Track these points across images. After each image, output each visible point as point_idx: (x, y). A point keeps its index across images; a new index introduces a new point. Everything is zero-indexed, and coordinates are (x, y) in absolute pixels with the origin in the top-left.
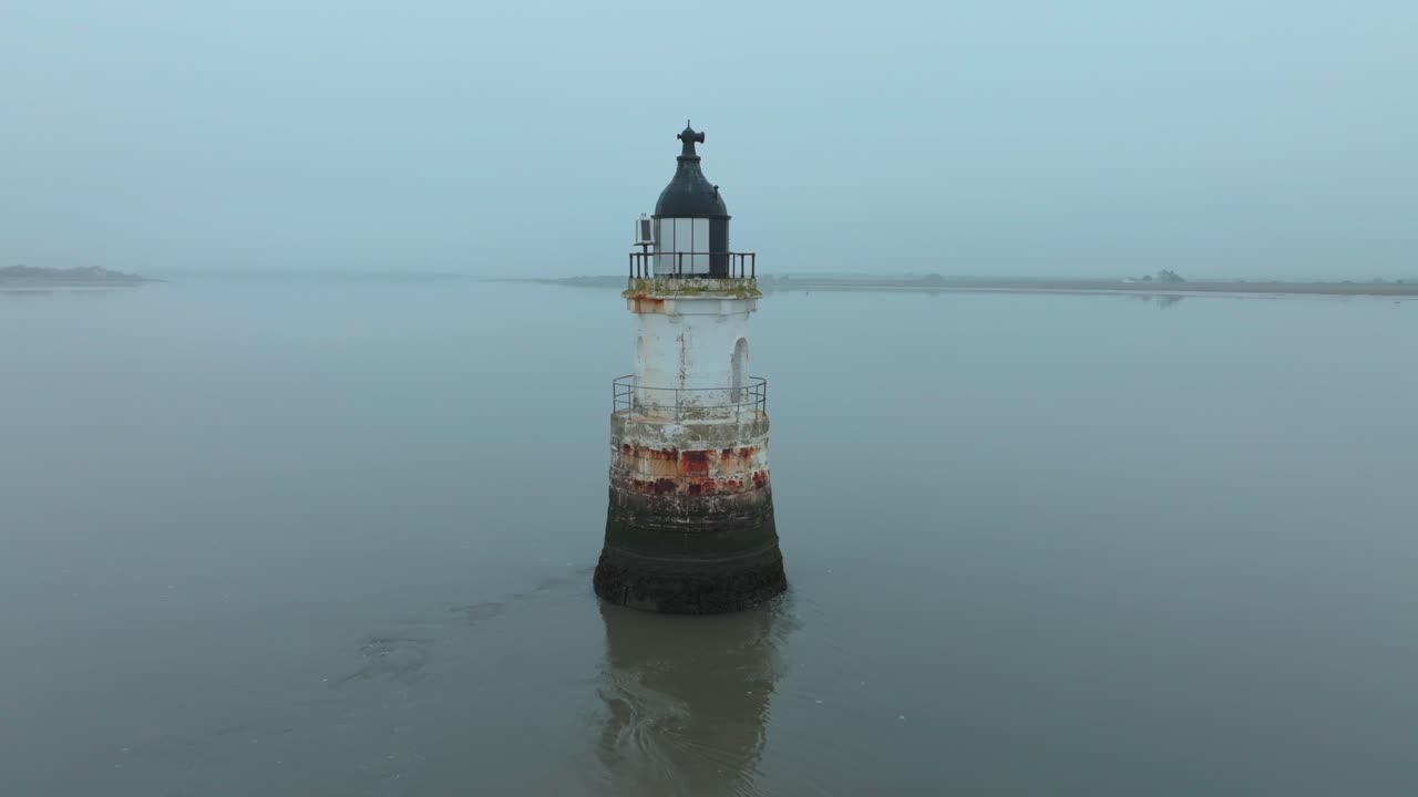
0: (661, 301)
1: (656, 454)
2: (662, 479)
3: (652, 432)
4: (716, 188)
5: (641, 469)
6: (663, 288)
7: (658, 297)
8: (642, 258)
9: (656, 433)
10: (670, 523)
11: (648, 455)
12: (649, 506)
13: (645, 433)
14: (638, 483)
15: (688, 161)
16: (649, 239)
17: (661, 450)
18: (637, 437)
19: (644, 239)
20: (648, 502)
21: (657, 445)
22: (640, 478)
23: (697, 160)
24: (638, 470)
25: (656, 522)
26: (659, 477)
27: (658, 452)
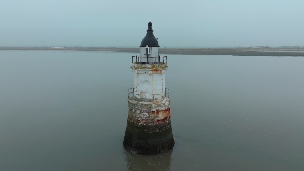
0: (161, 70)
1: (163, 111)
2: (165, 117)
3: (163, 106)
4: (157, 39)
5: (159, 116)
6: (160, 67)
7: (161, 69)
8: (147, 58)
9: (164, 105)
10: (167, 128)
11: (162, 112)
12: (162, 125)
13: (161, 106)
14: (158, 120)
15: (150, 31)
16: (148, 53)
17: (165, 110)
18: (158, 108)
19: (146, 53)
20: (162, 124)
21: (164, 109)
22: (159, 119)
23: (152, 31)
24: (158, 117)
25: (165, 129)
26: (164, 117)
27: (164, 110)
